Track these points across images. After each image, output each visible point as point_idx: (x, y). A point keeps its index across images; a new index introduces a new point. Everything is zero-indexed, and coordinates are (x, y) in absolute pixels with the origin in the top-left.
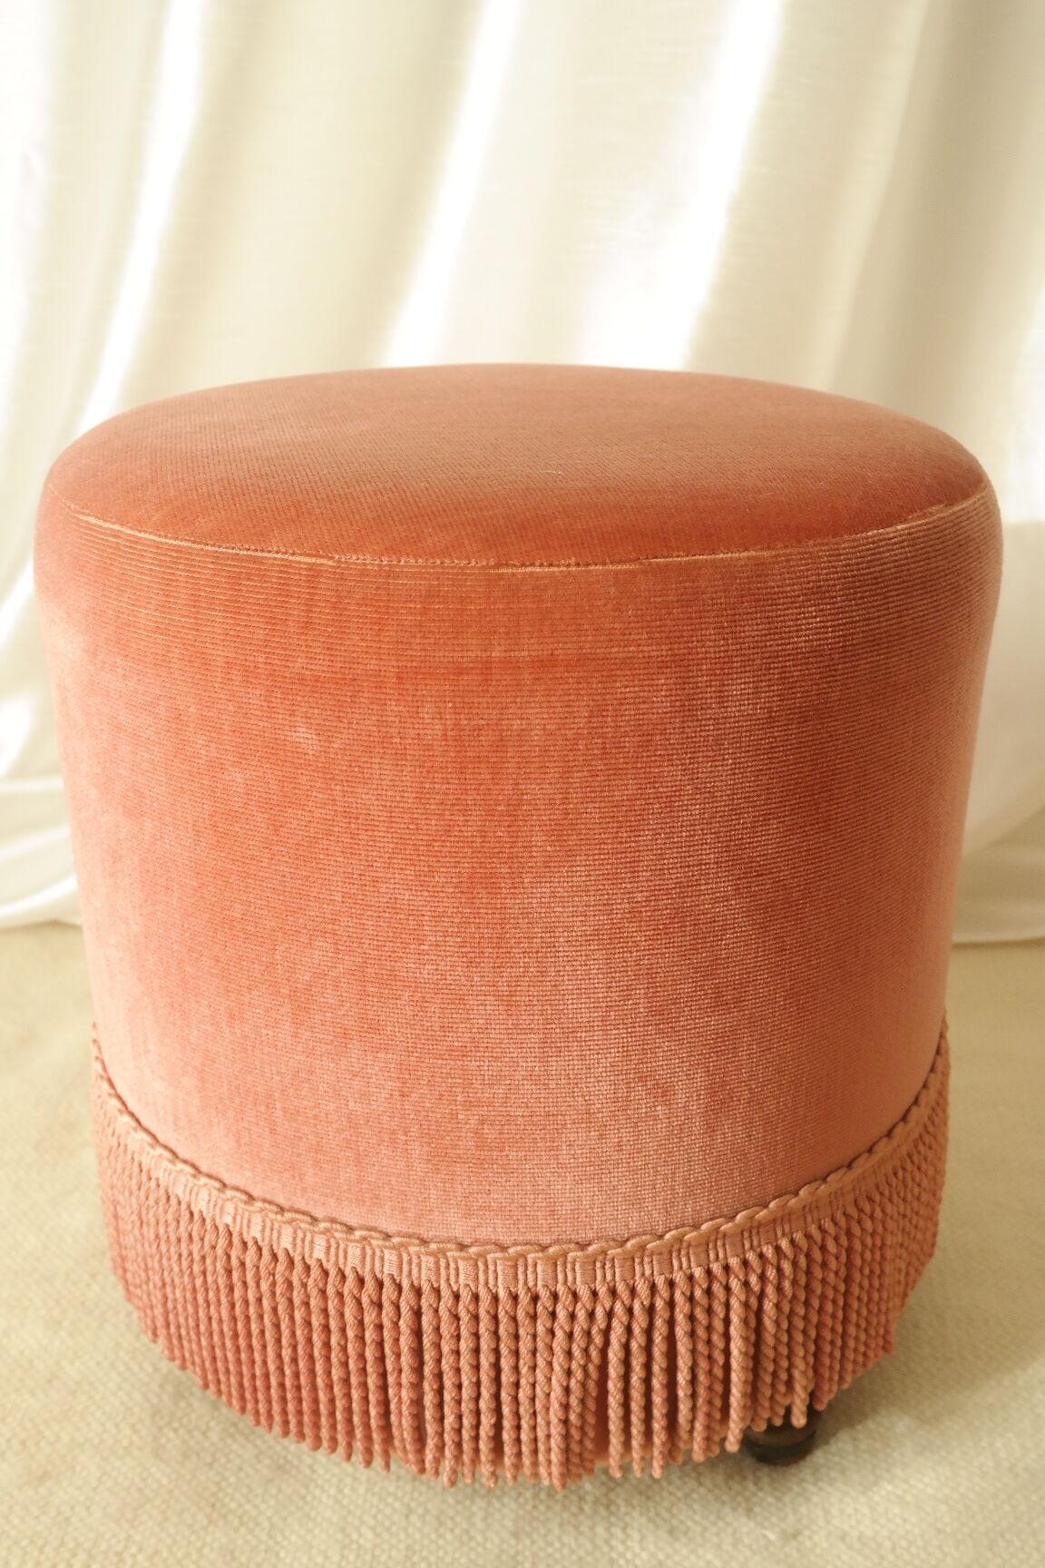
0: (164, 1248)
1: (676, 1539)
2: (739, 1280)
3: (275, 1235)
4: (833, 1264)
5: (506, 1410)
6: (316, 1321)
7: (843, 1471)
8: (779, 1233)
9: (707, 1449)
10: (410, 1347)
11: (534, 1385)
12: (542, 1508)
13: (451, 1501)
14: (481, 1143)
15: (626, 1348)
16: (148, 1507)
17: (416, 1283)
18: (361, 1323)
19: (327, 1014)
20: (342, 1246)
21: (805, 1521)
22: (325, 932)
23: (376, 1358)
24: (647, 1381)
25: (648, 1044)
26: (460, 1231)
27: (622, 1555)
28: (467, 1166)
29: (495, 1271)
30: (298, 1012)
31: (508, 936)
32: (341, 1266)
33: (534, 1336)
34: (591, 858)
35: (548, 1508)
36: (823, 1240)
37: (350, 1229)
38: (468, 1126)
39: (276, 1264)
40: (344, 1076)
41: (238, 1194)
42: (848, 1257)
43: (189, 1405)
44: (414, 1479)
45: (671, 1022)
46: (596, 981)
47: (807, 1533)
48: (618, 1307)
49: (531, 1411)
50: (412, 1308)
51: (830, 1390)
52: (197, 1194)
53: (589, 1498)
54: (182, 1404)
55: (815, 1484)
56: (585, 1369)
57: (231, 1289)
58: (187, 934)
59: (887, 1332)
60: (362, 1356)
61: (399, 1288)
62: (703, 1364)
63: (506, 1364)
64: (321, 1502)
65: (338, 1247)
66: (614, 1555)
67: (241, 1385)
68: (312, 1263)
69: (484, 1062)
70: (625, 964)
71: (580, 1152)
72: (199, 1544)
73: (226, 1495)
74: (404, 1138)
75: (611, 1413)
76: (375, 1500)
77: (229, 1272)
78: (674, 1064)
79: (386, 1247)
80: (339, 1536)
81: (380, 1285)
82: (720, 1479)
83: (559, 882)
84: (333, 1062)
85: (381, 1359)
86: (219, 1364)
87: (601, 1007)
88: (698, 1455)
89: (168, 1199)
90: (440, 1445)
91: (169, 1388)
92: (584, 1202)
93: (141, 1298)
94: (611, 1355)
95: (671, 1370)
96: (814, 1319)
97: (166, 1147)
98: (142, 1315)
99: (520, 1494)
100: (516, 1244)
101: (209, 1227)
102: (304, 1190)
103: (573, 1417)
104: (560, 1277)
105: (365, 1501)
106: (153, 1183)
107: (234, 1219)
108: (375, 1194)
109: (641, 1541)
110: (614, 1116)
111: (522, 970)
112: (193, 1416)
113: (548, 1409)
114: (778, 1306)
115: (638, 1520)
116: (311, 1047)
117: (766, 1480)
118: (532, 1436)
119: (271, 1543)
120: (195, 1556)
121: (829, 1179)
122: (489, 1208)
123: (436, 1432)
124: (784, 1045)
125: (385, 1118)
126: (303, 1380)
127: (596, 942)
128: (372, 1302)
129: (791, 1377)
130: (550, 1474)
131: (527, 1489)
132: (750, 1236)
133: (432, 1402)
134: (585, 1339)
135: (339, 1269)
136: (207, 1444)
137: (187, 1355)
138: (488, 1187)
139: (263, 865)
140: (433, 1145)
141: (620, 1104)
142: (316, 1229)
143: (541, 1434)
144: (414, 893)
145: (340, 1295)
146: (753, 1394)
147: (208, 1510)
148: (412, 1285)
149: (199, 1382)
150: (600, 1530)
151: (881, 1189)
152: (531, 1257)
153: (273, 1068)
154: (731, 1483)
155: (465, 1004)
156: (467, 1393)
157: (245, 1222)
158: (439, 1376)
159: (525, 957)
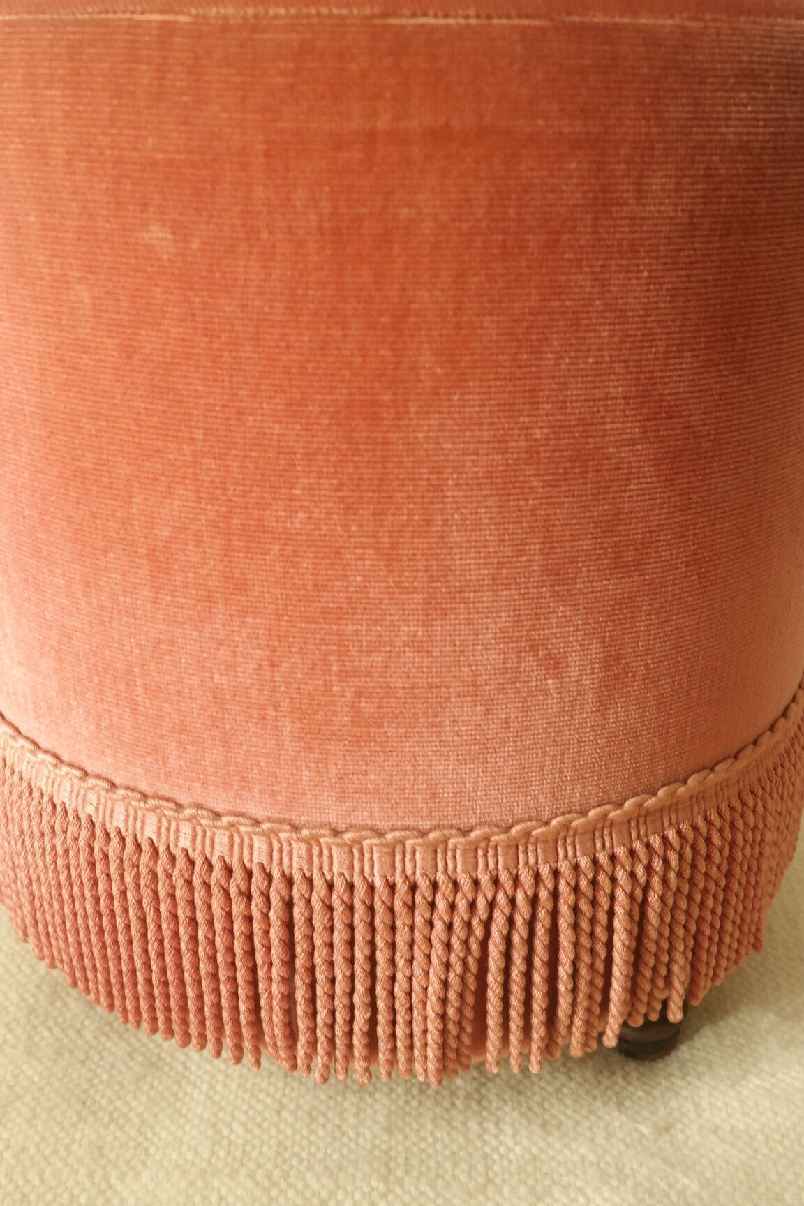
0: (28, 843)
1: (549, 1134)
2: (625, 870)
3: (139, 824)
4: (717, 858)
5: (381, 1005)
6: (182, 914)
7: (710, 1066)
8: (666, 823)
9: (585, 1045)
10: (281, 940)
11: (410, 979)
12: (414, 1103)
13: (323, 1097)
14: (357, 718)
15: (508, 940)
16: (18, 1104)
17: (287, 872)
18: (229, 915)
19: (189, 575)
20: (209, 834)
21: (676, 1115)
22: (186, 478)
23: (245, 952)
24: (528, 975)
25: (541, 608)
26: (333, 816)
27: (496, 1150)
28: (342, 743)
29: (371, 859)
30: (157, 574)
31: (390, 477)
32: (208, 856)
33: (412, 928)
34: (485, 384)
35: (420, 1103)
36: (709, 832)
37: (217, 815)
38: (343, 699)
39: (140, 854)
40: (207, 645)
41: (99, 782)
42: (731, 850)
43: (65, 1004)
44: (286, 1076)
45: (568, 584)
46: (487, 533)
47: (678, 1126)
48: (501, 898)
49: (408, 1006)
50: (282, 899)
51: (705, 987)
52: (59, 785)
53: (461, 1093)
54: (58, 1004)
55: (683, 1079)
56: (464, 962)
57: (95, 883)
58: (38, 495)
59: (758, 929)
60: (230, 950)
61: (269, 877)
62: (586, 958)
63: (381, 957)
64: (192, 1099)
65: (204, 836)
66: (487, 1150)
67: (108, 982)
68: (178, 853)
69: (361, 625)
70: (519, 514)
71: (464, 728)
72: (67, 1141)
73: (97, 1092)
74: (274, 713)
75: (490, 1008)
76: (246, 1097)
77: (92, 865)
78: (568, 632)
79: (255, 834)
80: (210, 1132)
81: (249, 874)
82: (589, 1074)
83: (449, 413)
84: (196, 630)
85: (251, 952)
86: (86, 961)
87: (492, 564)
88: (576, 1050)
89: (31, 793)
90: (312, 1041)
91: (46, 988)
92: (468, 785)
93: (11, 898)
94: (491, 948)
95: (553, 964)
96: (696, 913)
97: (27, 738)
98: (14, 915)
99: (392, 1090)
100: (393, 829)
101: (71, 819)
102: (168, 775)
103: (451, 1012)
104: (440, 865)
105: (237, 1097)
106: (16, 777)
107: (97, 809)
108: (243, 777)
109: (514, 1135)
110: (503, 689)
111: (405, 518)
112: (68, 1015)
113: (425, 1004)
114: (662, 899)
115: (510, 1115)
116: (172, 614)
117: (634, 1074)
118: (408, 1032)
119: (141, 1139)
120: (63, 1153)
121: (717, 768)
122: (366, 791)
123: (308, 1028)
124: (683, 617)
125: (254, 692)
126: (170, 976)
127: (488, 487)
128: (241, 893)
129: (669, 971)
130: (426, 1071)
131: (398, 1085)
132: (637, 826)
133: (303, 996)
134: (465, 930)
135: (206, 858)
136: (80, 1042)
137: (55, 953)
138: (364, 767)
139: (116, 401)
140: (305, 721)
141: (509, 676)
142: (181, 816)
143: (417, 1029)
144: (284, 425)
145: (207, 886)
146: (632, 990)
147: (79, 1107)
148: (283, 874)
149: (69, 980)
150: (473, 1125)
151: (763, 784)
152: (409, 843)
153: (132, 640)
154: (600, 1078)
155: (341, 559)
156: (340, 987)
157: (108, 812)
158: (311, 970)
159: (409, 503)
